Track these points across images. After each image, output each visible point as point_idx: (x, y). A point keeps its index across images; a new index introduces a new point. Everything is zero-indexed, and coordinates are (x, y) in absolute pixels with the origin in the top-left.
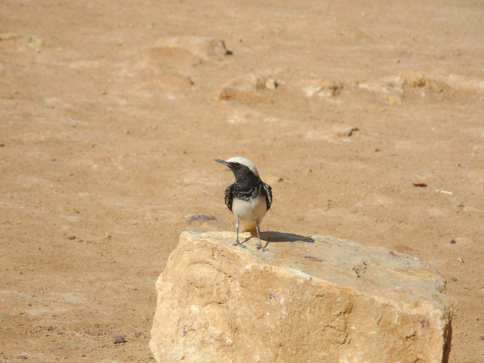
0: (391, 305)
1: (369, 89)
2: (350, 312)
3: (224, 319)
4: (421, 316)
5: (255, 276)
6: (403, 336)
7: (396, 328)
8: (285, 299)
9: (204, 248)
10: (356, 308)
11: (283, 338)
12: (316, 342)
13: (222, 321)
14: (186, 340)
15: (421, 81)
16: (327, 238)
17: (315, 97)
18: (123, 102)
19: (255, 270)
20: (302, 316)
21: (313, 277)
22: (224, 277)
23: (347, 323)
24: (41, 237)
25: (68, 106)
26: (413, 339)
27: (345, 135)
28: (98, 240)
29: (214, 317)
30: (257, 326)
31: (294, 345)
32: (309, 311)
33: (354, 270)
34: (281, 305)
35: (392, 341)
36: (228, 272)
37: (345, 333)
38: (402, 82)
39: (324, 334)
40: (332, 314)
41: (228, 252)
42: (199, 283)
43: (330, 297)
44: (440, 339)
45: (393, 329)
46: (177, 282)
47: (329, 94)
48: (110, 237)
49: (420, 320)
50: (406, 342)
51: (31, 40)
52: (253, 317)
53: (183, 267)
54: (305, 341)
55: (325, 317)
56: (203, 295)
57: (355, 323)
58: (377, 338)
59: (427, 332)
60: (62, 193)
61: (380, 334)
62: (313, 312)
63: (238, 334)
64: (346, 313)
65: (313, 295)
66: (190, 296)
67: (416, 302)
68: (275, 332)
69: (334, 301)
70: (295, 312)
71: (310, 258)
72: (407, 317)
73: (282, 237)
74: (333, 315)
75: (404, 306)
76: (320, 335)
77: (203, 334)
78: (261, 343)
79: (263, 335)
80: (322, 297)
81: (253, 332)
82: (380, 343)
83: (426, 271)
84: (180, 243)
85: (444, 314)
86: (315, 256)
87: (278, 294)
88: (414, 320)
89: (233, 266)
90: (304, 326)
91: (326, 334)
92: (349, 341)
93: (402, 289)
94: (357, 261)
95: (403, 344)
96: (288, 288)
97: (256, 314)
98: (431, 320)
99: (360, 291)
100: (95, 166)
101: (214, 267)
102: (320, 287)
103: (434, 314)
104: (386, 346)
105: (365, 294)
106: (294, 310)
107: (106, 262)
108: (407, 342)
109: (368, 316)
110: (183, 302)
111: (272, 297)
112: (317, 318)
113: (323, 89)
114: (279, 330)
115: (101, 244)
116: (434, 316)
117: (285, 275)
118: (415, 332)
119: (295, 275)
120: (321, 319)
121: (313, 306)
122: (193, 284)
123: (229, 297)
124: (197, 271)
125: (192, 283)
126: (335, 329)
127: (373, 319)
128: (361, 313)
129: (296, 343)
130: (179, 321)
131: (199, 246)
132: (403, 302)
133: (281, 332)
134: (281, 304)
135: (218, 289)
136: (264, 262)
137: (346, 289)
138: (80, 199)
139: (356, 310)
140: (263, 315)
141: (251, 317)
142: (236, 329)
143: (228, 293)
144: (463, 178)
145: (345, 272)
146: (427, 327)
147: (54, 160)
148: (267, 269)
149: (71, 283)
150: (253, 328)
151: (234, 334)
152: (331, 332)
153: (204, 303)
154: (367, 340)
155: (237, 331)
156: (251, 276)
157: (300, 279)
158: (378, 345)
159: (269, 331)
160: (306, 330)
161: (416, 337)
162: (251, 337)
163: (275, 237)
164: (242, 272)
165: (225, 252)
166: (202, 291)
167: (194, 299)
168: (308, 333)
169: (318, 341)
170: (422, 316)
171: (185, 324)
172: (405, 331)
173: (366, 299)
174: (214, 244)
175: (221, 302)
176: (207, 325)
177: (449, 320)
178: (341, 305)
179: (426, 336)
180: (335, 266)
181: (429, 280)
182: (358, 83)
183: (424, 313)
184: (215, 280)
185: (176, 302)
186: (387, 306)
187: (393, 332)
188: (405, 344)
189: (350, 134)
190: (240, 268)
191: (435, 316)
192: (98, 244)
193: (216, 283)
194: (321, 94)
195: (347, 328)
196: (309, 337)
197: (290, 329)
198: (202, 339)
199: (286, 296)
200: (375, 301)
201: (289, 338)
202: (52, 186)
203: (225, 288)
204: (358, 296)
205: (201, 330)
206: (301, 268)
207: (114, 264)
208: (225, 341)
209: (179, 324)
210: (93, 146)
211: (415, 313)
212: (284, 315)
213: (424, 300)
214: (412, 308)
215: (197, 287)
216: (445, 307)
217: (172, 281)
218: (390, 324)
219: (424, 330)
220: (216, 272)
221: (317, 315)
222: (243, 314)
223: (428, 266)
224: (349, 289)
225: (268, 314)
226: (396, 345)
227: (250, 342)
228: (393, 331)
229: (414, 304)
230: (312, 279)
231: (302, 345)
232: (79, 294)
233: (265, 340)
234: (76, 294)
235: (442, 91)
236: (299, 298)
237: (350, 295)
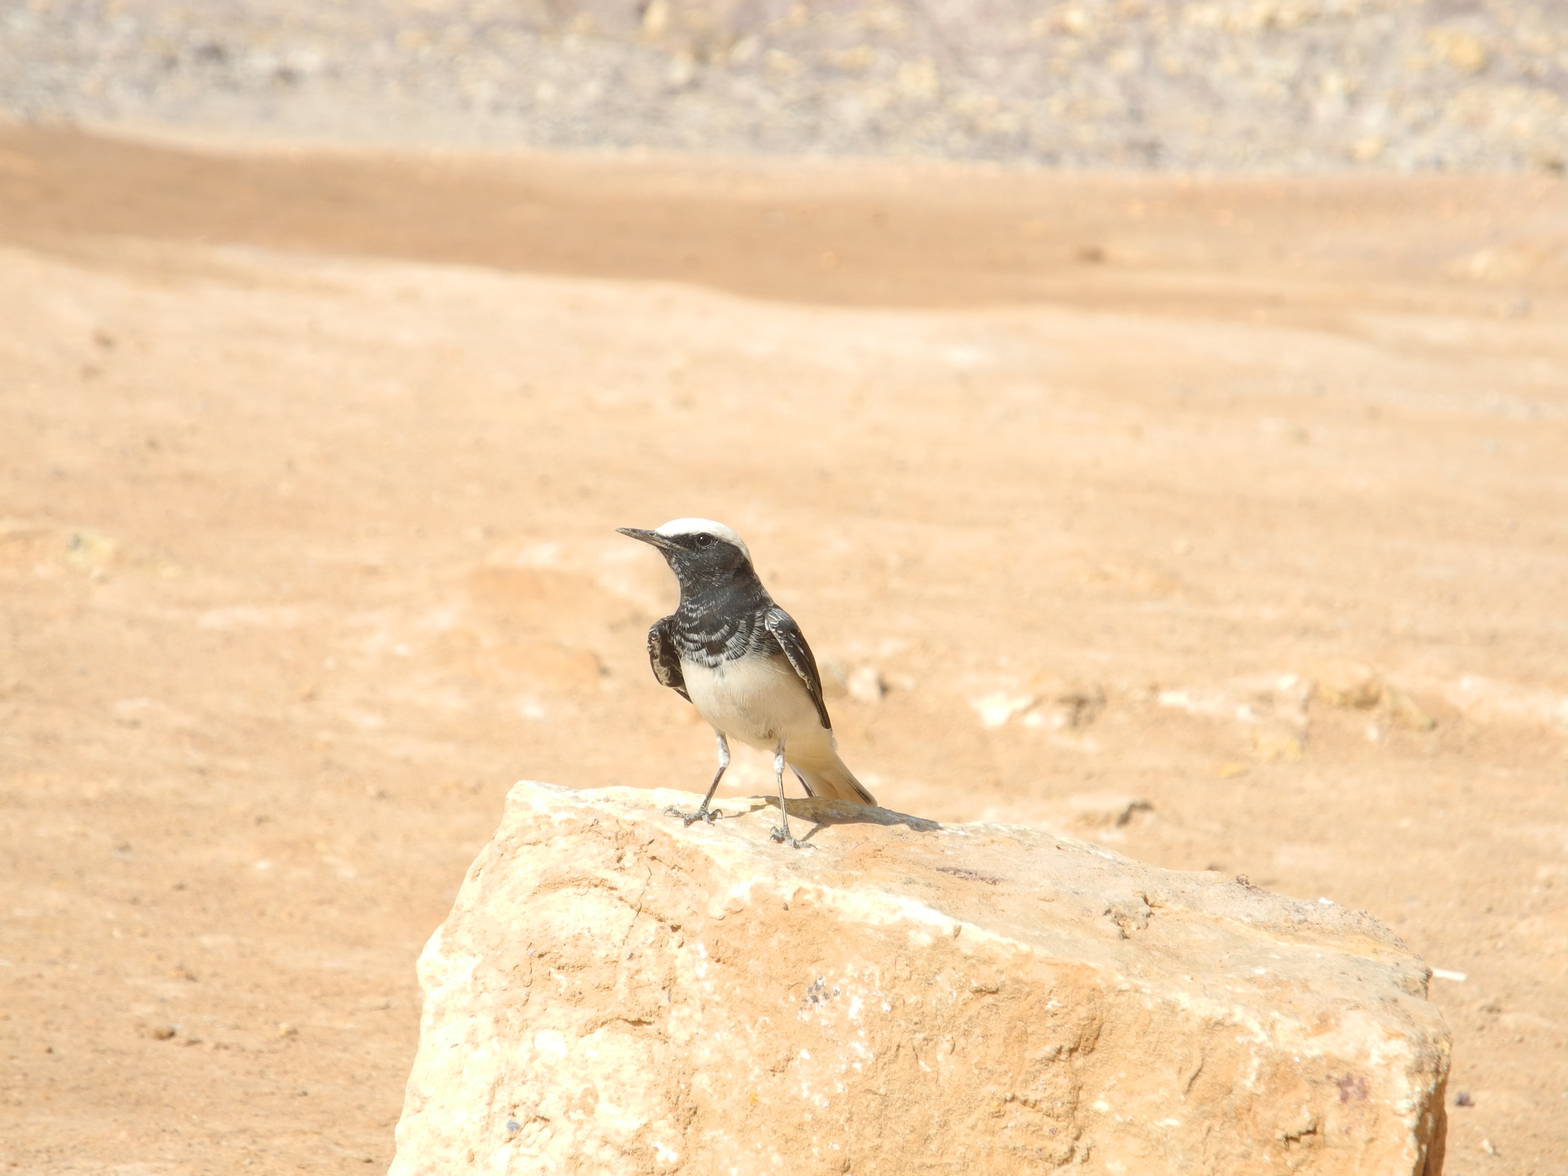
0: (1235, 1025)
1: (1193, 708)
2: (1093, 1049)
3: (652, 1077)
4: (1339, 1061)
5: (762, 923)
6: (1274, 1134)
7: (1250, 1105)
8: (864, 1003)
9: (590, 834)
10: (1111, 1034)
11: (856, 1142)
12: (970, 1155)
13: (645, 1084)
14: (518, 1153)
15: (1365, 689)
16: (1017, 831)
17: (1012, 729)
18: (370, 721)
19: (764, 902)
20: (922, 1063)
21: (964, 925)
22: (656, 930)
23: (1080, 1088)
24: (58, 1030)
25: (185, 721)
26: (1310, 1146)
27: (1106, 820)
28: (252, 1042)
29: (617, 1071)
30: (765, 1101)
31: (895, 1169)
32: (947, 1046)
33: (1109, 917)
34: (852, 1025)
35: (1235, 1152)
36: (668, 913)
37: (1072, 1125)
38: (1303, 691)
39: (997, 1128)
40: (1028, 1056)
41: (673, 843)
42: (569, 955)
43: (1023, 997)
44: (1403, 1142)
45: (1241, 1111)
46: (491, 952)
47: (1059, 718)
48: (292, 1033)
49: (1337, 1075)
50: (1285, 1155)
51: (77, 543)
52: (752, 1070)
53: (512, 901)
54: (930, 1153)
55: (1005, 1067)
56: (580, 993)
57: (1109, 1090)
58: (1182, 1140)
59: (1359, 1117)
60: (144, 935)
61: (1195, 1126)
62: (963, 1049)
63: (699, 1130)
64: (1075, 1054)
65: (962, 988)
66: (536, 998)
67: (1322, 1014)
68: (828, 1119)
69: (1035, 1011)
70: (897, 1050)
71: (956, 871)
72: (1290, 1067)
73: (861, 814)
74: (1031, 1061)
75: (1278, 1026)
76: (986, 1131)
77: (576, 1131)
78: (776, 1159)
79: (785, 1132)
80: (996, 996)
81: (750, 1121)
82: (1192, 1160)
83: (1361, 937)
84: (506, 822)
85: (1420, 1057)
86: (975, 868)
87: (841, 985)
88: (1314, 1077)
89: (687, 891)
90: (928, 1098)
91: (1007, 1127)
92: (1084, 1152)
93: (1276, 976)
94: (1122, 891)
95: (1274, 1163)
96: (877, 963)
97: (762, 1056)
98: (1372, 1076)
99: (1128, 975)
100: (263, 865)
101: (621, 899)
102: (989, 961)
103: (1384, 1057)
104: (1213, 1169)
105: (1145, 987)
106: (896, 1040)
107: (273, 1094)
108: (1289, 1154)
109: (1154, 1062)
110: (510, 1023)
111: (820, 997)
112: (976, 1072)
113: (1037, 703)
114: (840, 1113)
115: (260, 1052)
116: (1383, 1062)
117: (866, 916)
118: (1318, 1118)
119: (904, 919)
120: (988, 1075)
121: (962, 1028)
122: (547, 958)
123: (669, 998)
124: (561, 911)
125: (543, 952)
126: (1038, 1111)
127: (1170, 1074)
128: (1128, 1055)
129: (899, 1158)
130: (493, 1089)
131: (572, 828)
132: (1275, 1014)
133: (849, 1119)
134: (853, 1020)
135: (633, 972)
136: (797, 876)
137: (1079, 969)
138: (204, 950)
139: (1112, 1044)
140: (789, 1061)
141: (745, 1069)
142: (692, 1112)
143: (669, 984)
144: (1500, 935)
145: (1077, 920)
146: (1359, 1099)
147: (125, 848)
148: (807, 897)
149: (147, 1135)
150: (750, 1108)
151: (685, 1129)
152: (1023, 1120)
153: (582, 1022)
154: (1150, 1149)
155: (695, 1119)
156: (750, 922)
157: (919, 932)
158: (1186, 1167)
159: (808, 1117)
160: (936, 1115)
161: (1318, 1137)
162: (744, 1141)
163: (839, 814)
164: (717, 910)
165: (662, 844)
166: (579, 980)
167: (547, 1011)
168: (944, 1125)
169: (978, 1154)
170: (1343, 1062)
171: (516, 1100)
172: (1281, 1114)
173: (1149, 1005)
174: (624, 821)
175: (643, 1019)
176: (590, 1100)
177: (1437, 1079)
178: (1058, 1023)
179: (1355, 1133)
180: (1044, 900)
181: (1368, 960)
182: (1155, 689)
183: (1349, 1051)
184: (624, 941)
185: (485, 1023)
186: (1221, 1028)
187: (1240, 1120)
188: (1282, 1161)
189: (1124, 819)
190: (710, 896)
191: (1389, 1062)
192: (251, 1052)
193: (626, 951)
194: (1033, 720)
195: (1079, 1105)
196: (947, 1138)
197: (881, 1110)
198: (572, 1151)
199: (870, 992)
200: (1179, 1009)
201: (877, 1141)
202: (110, 915)
203: (656, 970)
204: (1120, 991)
205: (569, 1117)
206: (922, 897)
207: (303, 1099)
208: (651, 1157)
209: (493, 1097)
210: (260, 821)
211: (1316, 1052)
212: (862, 1061)
213: (1351, 1009)
214: (1307, 1035)
215: (559, 968)
216: (1423, 1034)
217: (475, 952)
218: (1230, 1091)
219: (1346, 1111)
220: (629, 914)
221: (975, 1061)
222: (718, 1057)
223: (1366, 923)
224: (1088, 968)
225: (804, 1054)
226: (1250, 1165)
227: (740, 1157)
228: (1238, 1117)
229: (1316, 1021)
230: (959, 931)
231: (920, 1167)
232: (171, 1166)
233: (792, 1150)
234: (162, 1165)
235: (1434, 725)
236: (912, 999)
237: (1094, 990)
